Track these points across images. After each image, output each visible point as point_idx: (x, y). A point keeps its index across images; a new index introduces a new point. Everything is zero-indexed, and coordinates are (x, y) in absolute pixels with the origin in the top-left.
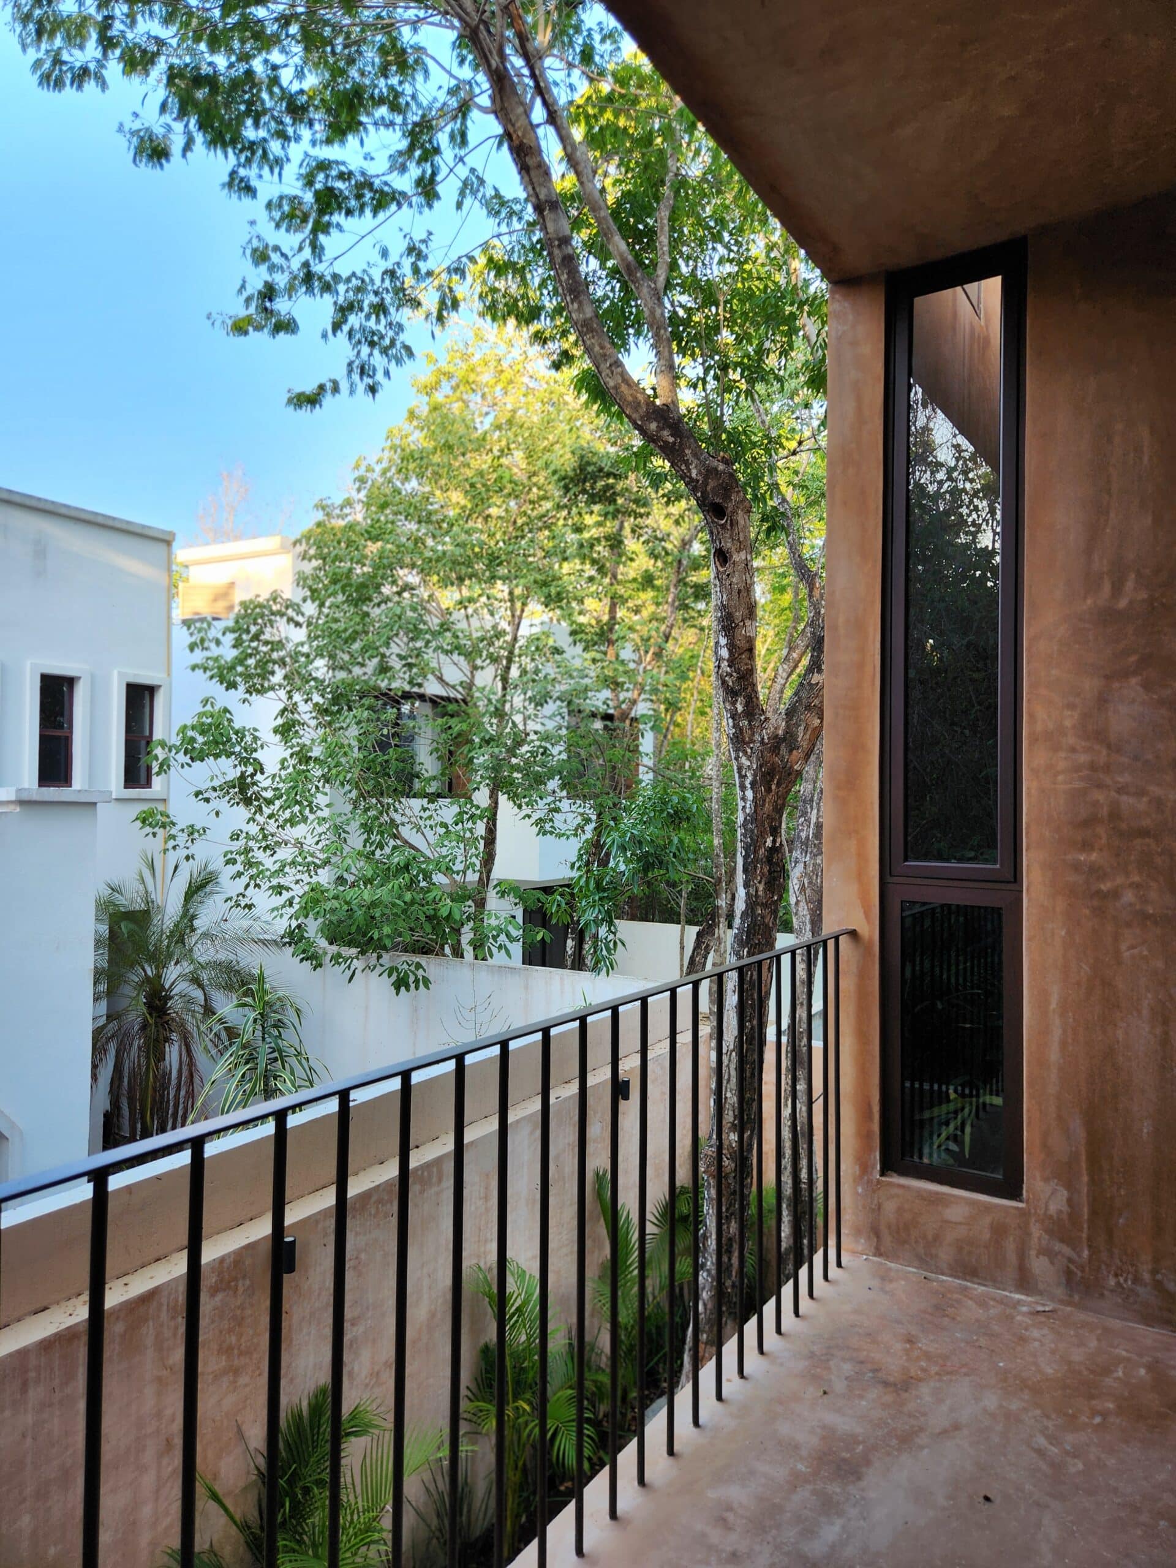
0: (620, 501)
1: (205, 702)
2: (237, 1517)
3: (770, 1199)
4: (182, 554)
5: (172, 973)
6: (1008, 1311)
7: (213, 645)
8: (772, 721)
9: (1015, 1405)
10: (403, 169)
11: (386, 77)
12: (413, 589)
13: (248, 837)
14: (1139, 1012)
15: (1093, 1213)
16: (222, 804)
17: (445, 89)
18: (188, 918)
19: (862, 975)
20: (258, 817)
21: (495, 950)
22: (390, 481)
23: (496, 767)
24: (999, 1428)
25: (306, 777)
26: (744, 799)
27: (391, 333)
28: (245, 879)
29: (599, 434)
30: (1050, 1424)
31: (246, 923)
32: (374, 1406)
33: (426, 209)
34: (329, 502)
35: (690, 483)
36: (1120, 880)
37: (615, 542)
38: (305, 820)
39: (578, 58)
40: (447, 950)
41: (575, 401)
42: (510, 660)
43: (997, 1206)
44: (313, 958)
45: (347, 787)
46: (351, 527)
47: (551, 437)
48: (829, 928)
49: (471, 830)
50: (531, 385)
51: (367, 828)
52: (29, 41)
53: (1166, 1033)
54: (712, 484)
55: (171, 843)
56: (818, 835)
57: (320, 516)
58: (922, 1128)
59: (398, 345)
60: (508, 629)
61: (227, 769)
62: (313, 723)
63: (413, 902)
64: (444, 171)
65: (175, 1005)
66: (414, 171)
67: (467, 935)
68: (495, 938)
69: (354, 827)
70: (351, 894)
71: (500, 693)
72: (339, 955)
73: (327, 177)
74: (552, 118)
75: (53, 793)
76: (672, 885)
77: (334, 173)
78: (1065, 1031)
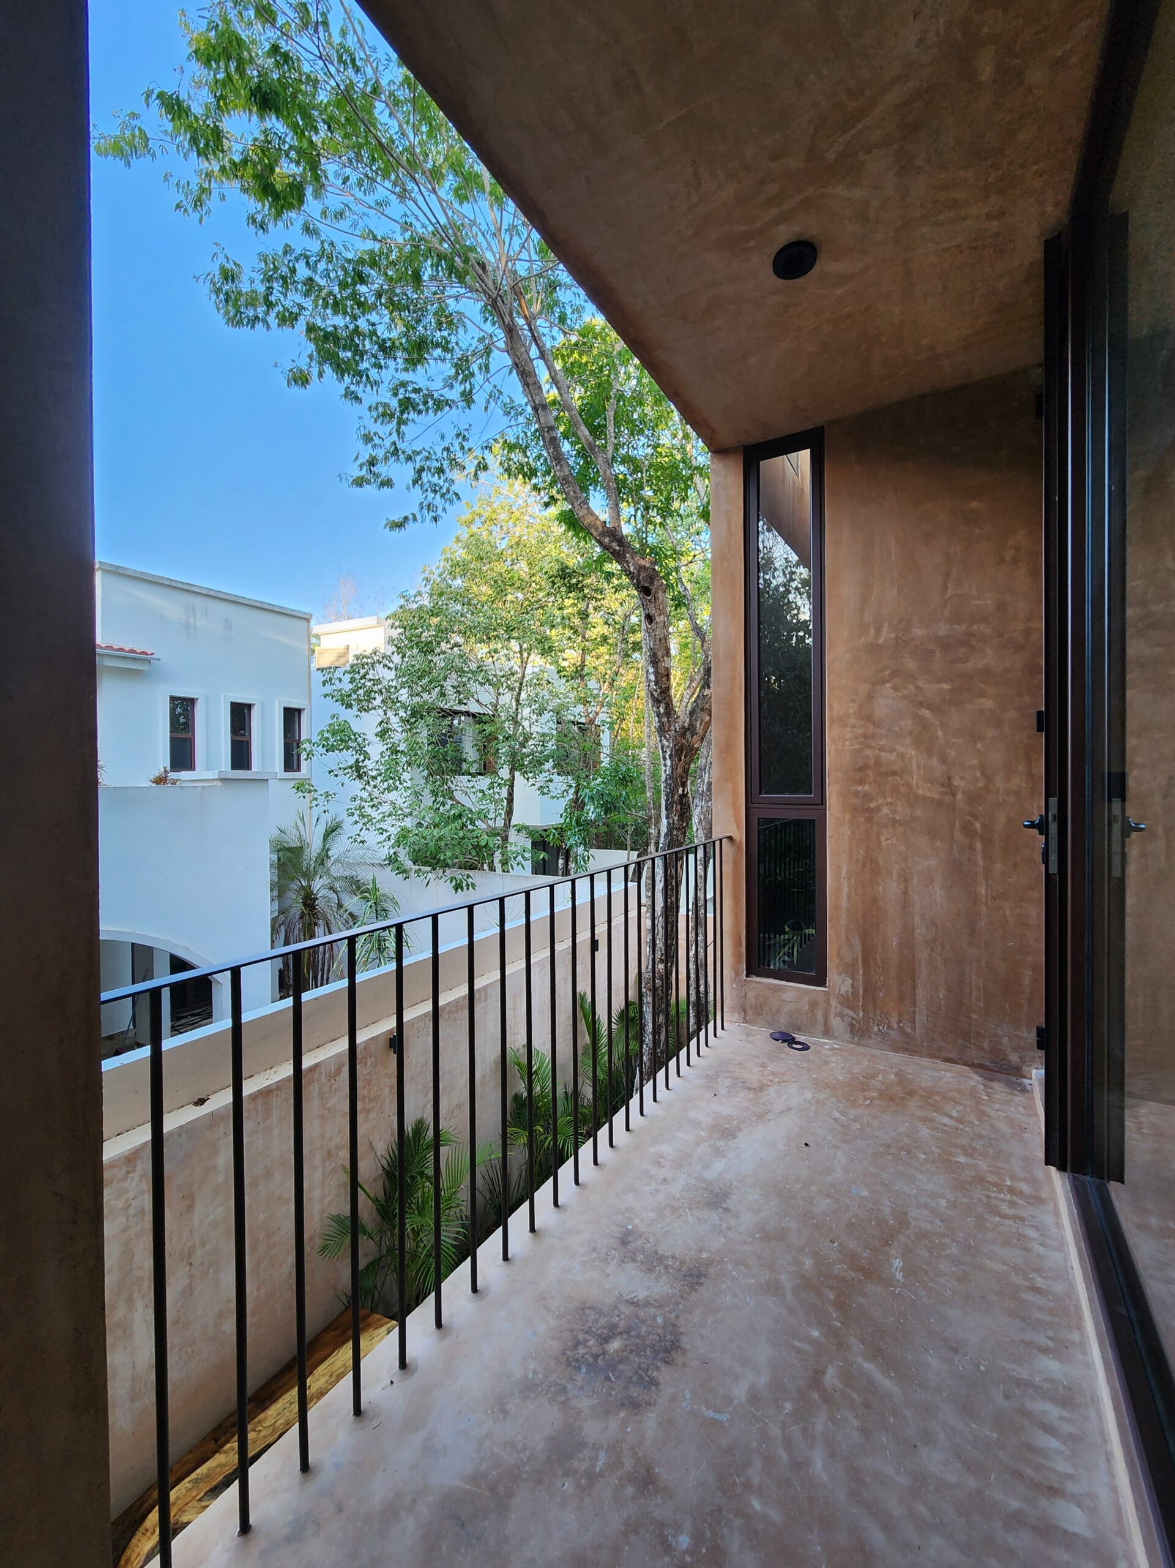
0: (586, 591)
1: (333, 717)
2: (372, 1195)
3: (683, 1006)
4: (316, 629)
5: (318, 885)
6: (818, 1048)
7: (337, 682)
8: (681, 718)
9: (822, 1096)
10: (451, 387)
11: (440, 330)
12: (460, 646)
13: (361, 799)
14: (892, 877)
15: (865, 991)
16: (346, 779)
17: (476, 339)
18: (325, 850)
19: (736, 863)
20: (367, 787)
21: (515, 865)
22: (445, 579)
23: (513, 755)
24: (813, 1108)
25: (396, 763)
26: (665, 765)
27: (447, 485)
28: (360, 825)
29: (572, 550)
30: (841, 1105)
31: (361, 852)
32: (451, 1130)
33: (467, 410)
34: (407, 593)
35: (630, 575)
36: (880, 801)
37: (584, 615)
38: (396, 788)
39: (557, 320)
40: (486, 867)
41: (559, 529)
42: (520, 689)
43: (812, 990)
44: (403, 871)
45: (421, 768)
46: (421, 608)
47: (543, 553)
48: (715, 836)
49: (498, 793)
50: (531, 521)
51: (435, 793)
52: (221, 306)
53: (906, 888)
54: (642, 575)
55: (315, 803)
56: (709, 789)
57: (402, 602)
58: (769, 949)
59: (451, 492)
60: (519, 670)
61: (349, 757)
62: (400, 729)
63: (463, 838)
64: (477, 387)
65: (320, 903)
66: (459, 388)
67: (498, 857)
68: (515, 858)
69: (427, 791)
70: (426, 832)
71: (514, 707)
72: (420, 870)
73: (406, 391)
74: (542, 355)
75: (240, 774)
76: (623, 826)
77: (410, 389)
78: (850, 890)
